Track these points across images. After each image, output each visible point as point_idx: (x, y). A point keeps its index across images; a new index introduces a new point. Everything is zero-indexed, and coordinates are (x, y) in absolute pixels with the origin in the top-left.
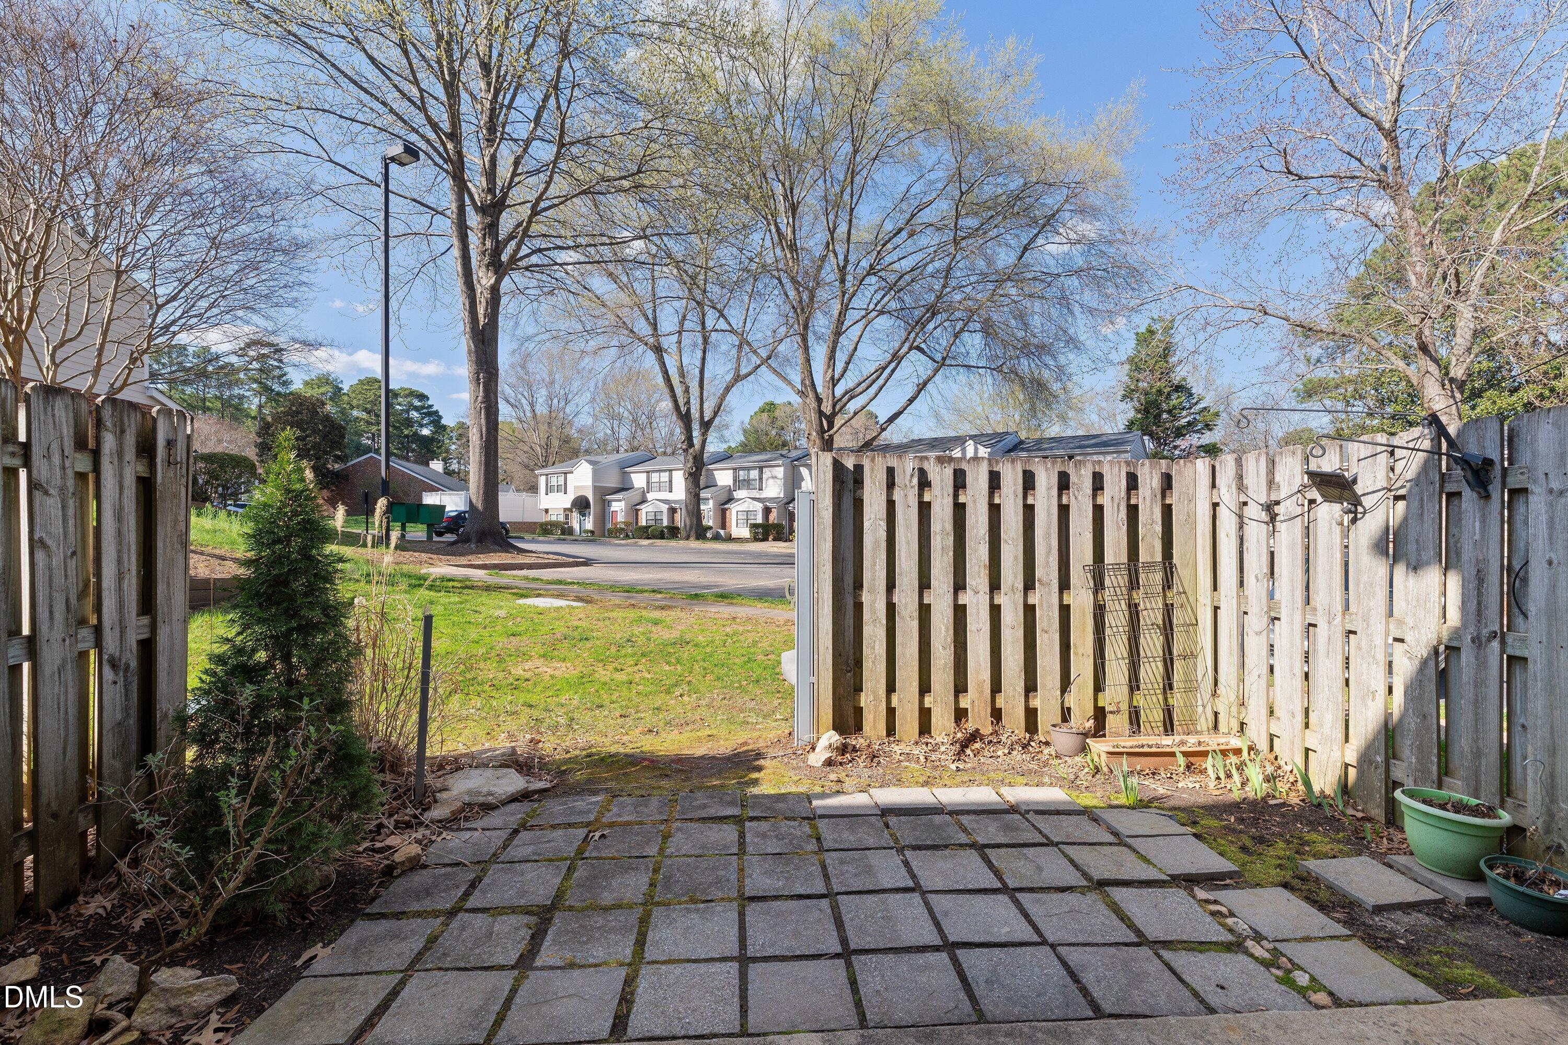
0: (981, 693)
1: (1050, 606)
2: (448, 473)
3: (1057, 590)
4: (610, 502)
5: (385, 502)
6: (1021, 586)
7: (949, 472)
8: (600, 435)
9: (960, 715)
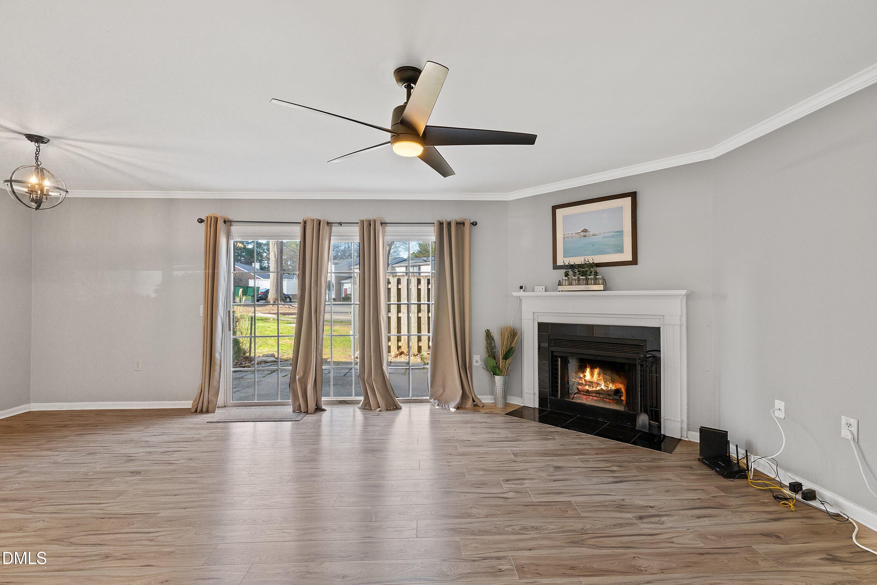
0: (405, 341)
1: (425, 317)
2: (262, 268)
3: (427, 312)
4: (343, 284)
5: (242, 290)
6: (416, 311)
7: (395, 280)
8: (342, 248)
9: (399, 347)
